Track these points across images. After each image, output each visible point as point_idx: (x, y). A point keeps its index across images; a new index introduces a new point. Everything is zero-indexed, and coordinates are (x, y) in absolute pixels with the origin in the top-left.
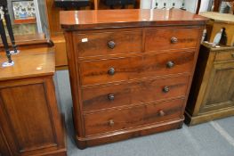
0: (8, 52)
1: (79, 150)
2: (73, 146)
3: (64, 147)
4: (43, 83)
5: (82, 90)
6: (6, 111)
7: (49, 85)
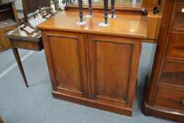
0: (106, 14)
1: (143, 115)
2: (138, 109)
3: (131, 107)
4: (132, 45)
5: (166, 61)
6: (96, 60)
7: (137, 48)
